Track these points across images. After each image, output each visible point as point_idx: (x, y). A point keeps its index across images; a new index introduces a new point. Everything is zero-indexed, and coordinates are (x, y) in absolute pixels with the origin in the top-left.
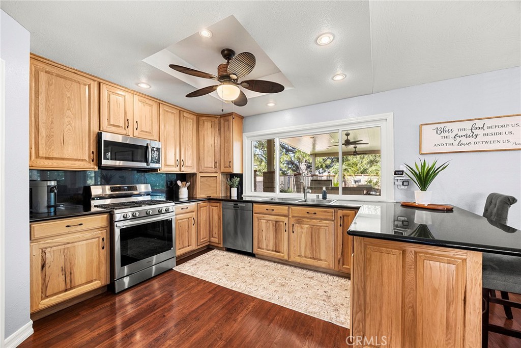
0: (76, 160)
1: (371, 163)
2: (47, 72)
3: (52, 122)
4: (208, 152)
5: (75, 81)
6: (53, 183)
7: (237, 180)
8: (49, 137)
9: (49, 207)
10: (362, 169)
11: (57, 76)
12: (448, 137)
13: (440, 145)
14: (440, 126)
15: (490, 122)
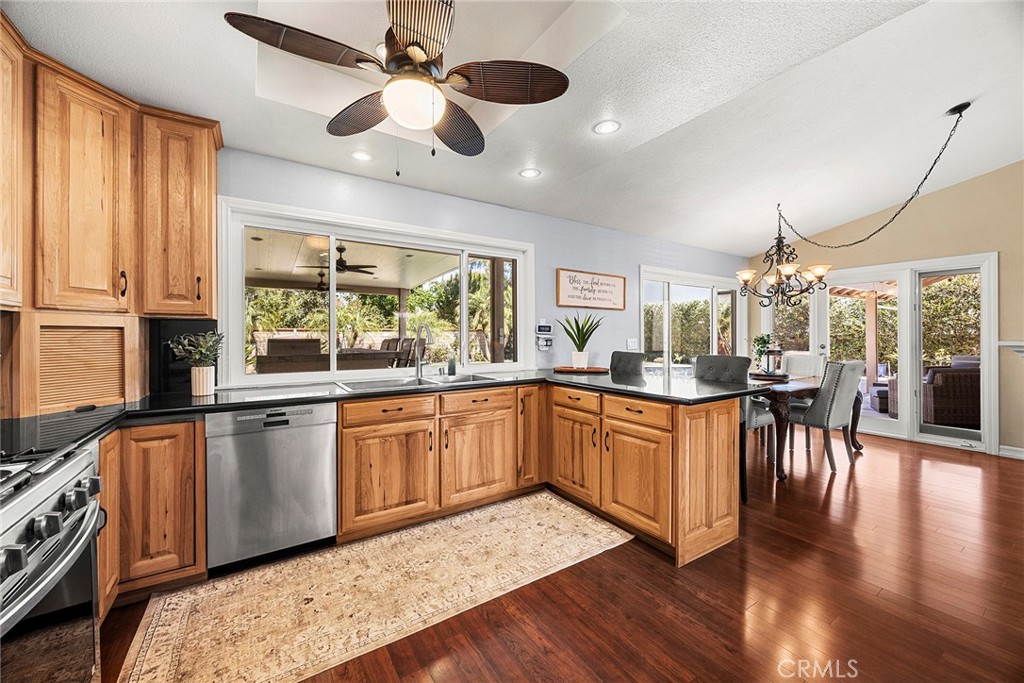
1: (308, 307)
10: (289, 317)
12: (577, 288)
13: (572, 297)
14: (573, 274)
15: (602, 279)
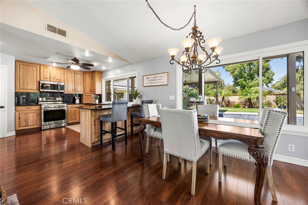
0: (32, 89)
2: (22, 65)
3: (24, 79)
4: (88, 86)
5: (31, 66)
6: (24, 96)
7: (98, 97)
8: (23, 83)
9: (23, 103)
11: (26, 65)
12: (149, 80)
13: (148, 83)
14: (148, 76)
15: (158, 75)
